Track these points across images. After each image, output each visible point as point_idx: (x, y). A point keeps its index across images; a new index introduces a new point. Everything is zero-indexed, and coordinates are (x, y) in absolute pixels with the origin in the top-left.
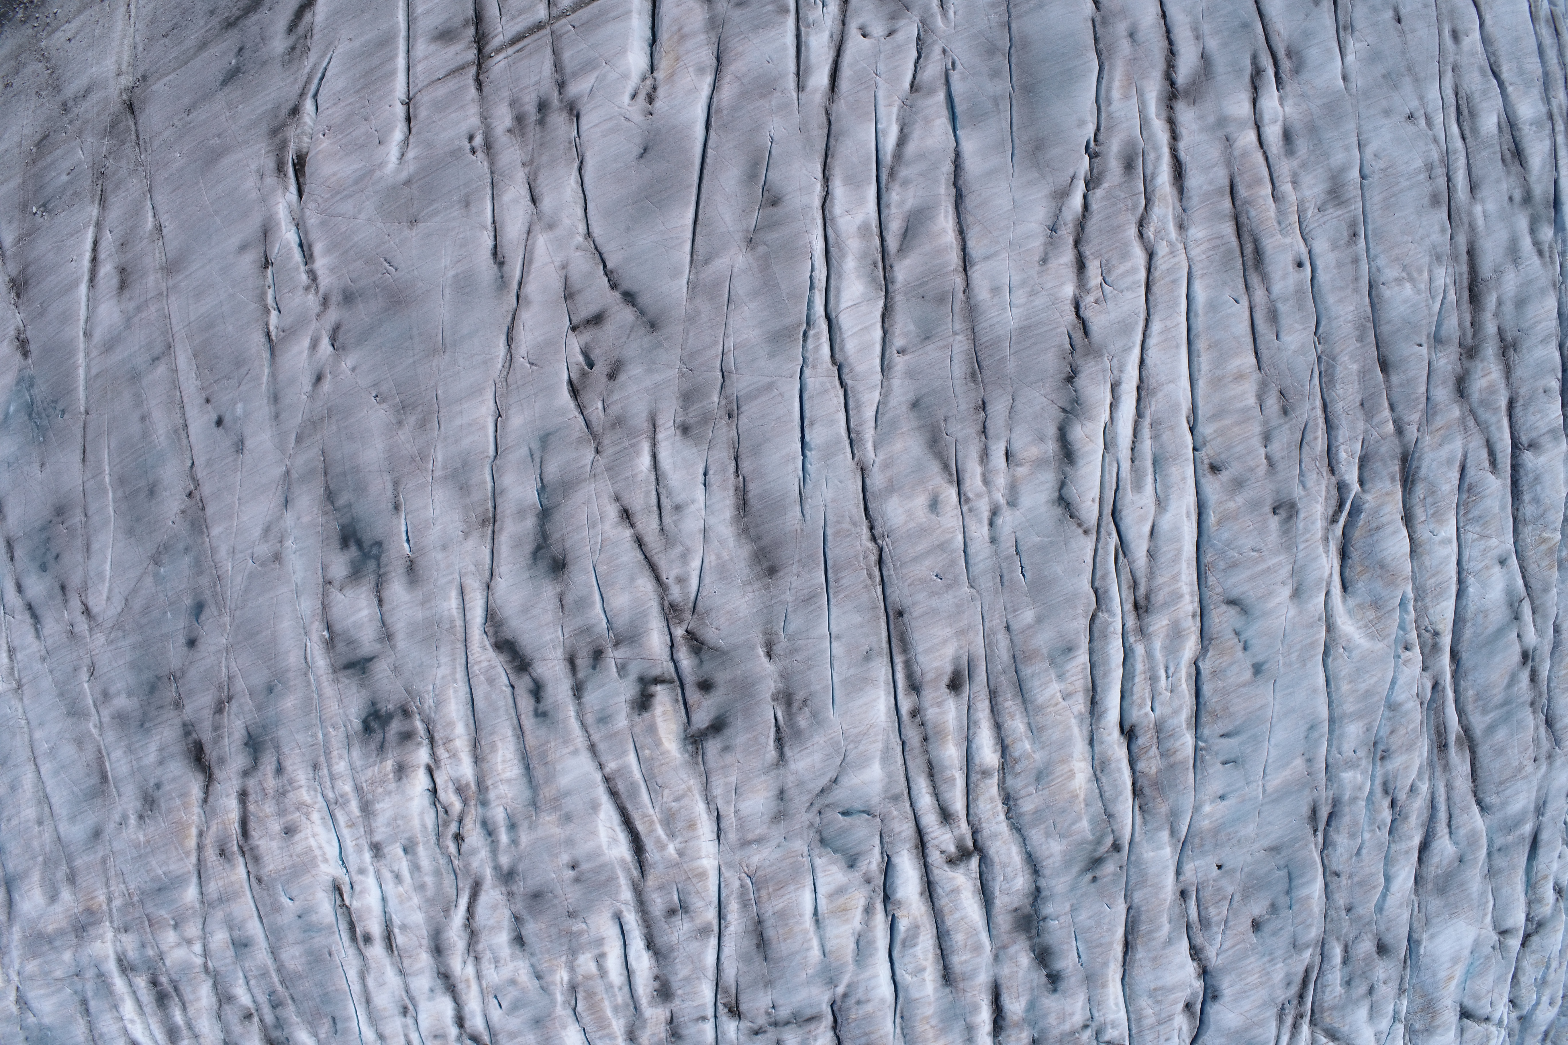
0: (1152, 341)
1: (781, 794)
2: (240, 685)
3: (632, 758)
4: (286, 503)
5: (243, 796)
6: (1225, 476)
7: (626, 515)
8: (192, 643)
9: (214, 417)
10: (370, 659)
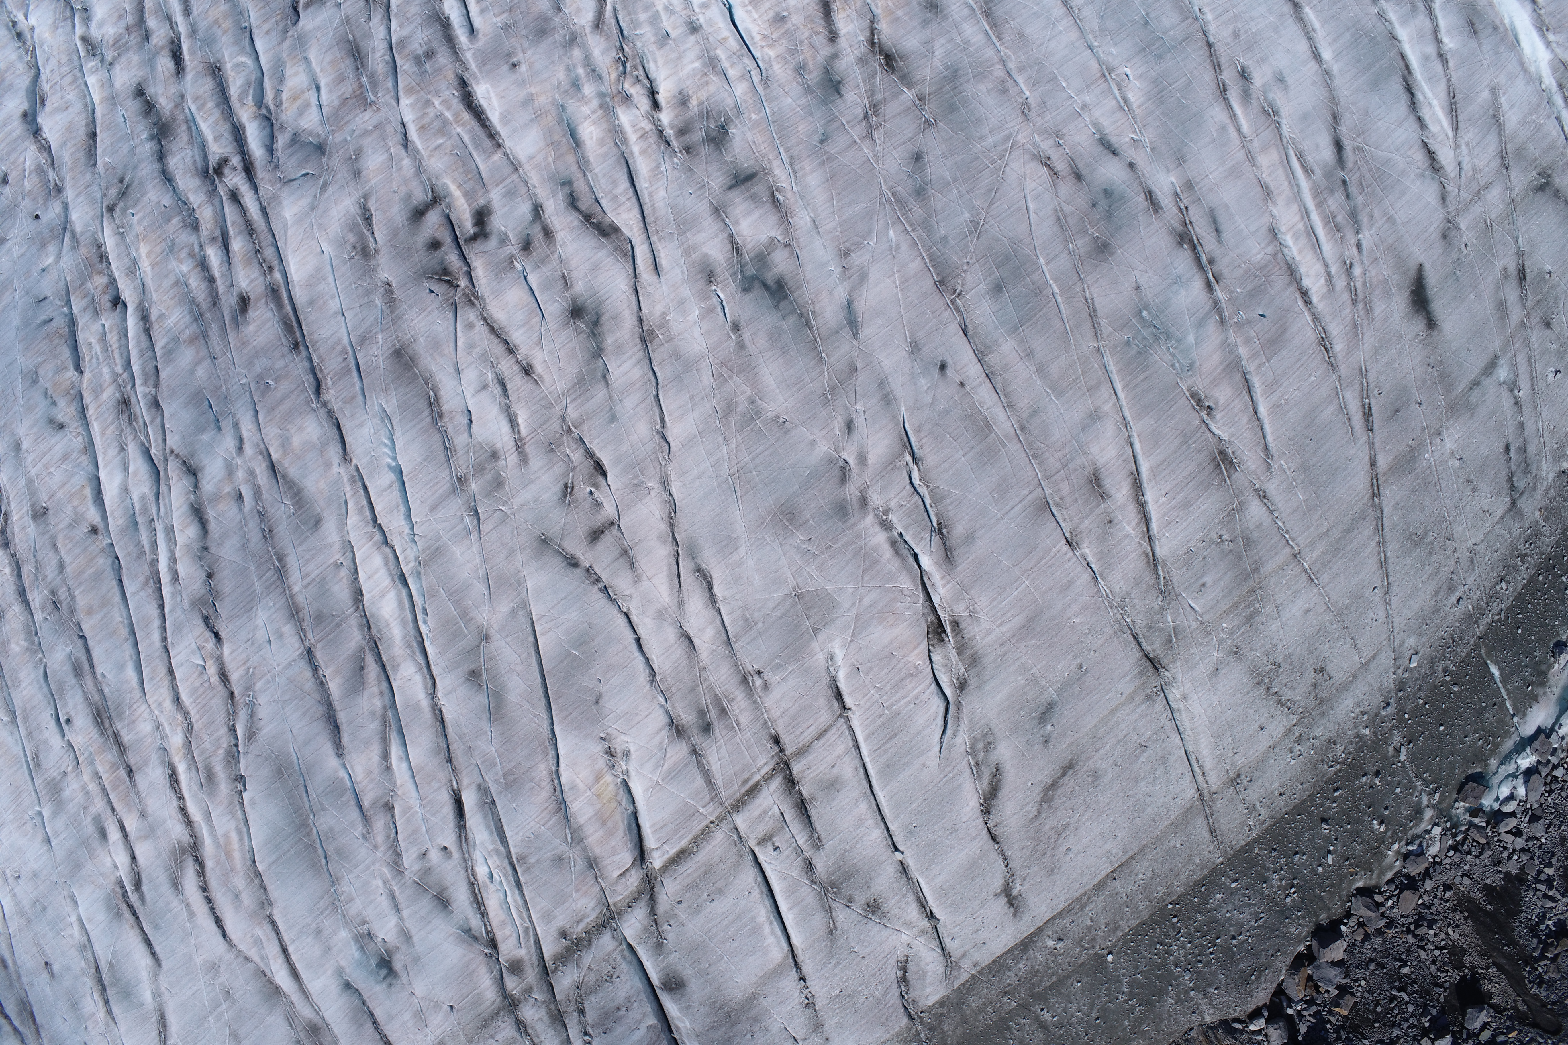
0: (156, 623)
1: (357, 174)
2: (857, 132)
3: (482, 167)
4: (849, 306)
5: (833, 36)
6: (85, 528)
7: (527, 370)
8: (918, 157)
9: (949, 372)
10: (731, 188)
